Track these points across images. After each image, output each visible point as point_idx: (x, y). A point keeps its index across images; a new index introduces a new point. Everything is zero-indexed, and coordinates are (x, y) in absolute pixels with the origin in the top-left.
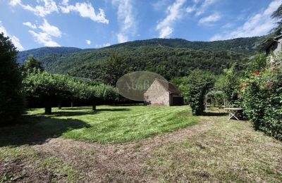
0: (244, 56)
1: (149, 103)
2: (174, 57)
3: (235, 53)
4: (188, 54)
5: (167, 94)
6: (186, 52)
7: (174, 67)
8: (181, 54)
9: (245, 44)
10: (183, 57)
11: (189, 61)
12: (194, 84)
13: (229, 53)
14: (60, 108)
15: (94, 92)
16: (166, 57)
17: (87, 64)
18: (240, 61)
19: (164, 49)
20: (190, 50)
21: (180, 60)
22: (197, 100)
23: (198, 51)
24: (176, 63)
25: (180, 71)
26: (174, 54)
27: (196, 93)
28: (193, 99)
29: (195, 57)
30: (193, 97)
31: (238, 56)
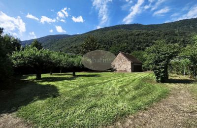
0: (189, 33)
1: (115, 70)
2: (133, 37)
3: (181, 31)
4: (143, 34)
5: (129, 63)
6: (142, 32)
7: (133, 44)
8: (138, 35)
9: (189, 24)
10: (140, 36)
11: (144, 39)
12: (158, 53)
13: (177, 31)
14: (51, 74)
15: (73, 62)
16: (127, 37)
17: (74, 45)
18: (186, 37)
19: (125, 32)
20: (144, 31)
21: (138, 39)
22: (162, 68)
23: (150, 32)
24: (134, 41)
25: (137, 46)
26: (132, 34)
27: (161, 61)
28: (158, 67)
29: (149, 36)
30: (158, 65)
31: (184, 33)
